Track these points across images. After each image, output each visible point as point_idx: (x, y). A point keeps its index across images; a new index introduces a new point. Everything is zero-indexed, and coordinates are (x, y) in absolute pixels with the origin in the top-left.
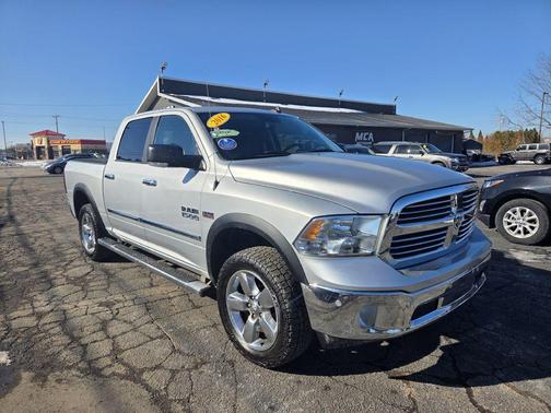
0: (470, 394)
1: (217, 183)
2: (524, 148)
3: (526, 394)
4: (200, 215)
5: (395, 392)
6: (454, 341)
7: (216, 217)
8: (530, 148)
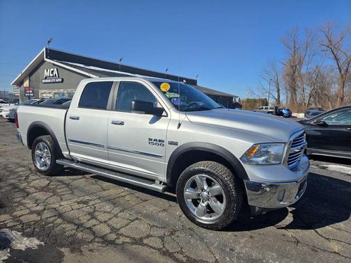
0: (316, 232)
1: (180, 125)
2: (262, 108)
3: (340, 229)
4: (166, 143)
5: (284, 235)
6: (294, 209)
7: (179, 145)
8: (266, 109)
